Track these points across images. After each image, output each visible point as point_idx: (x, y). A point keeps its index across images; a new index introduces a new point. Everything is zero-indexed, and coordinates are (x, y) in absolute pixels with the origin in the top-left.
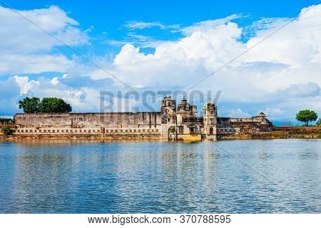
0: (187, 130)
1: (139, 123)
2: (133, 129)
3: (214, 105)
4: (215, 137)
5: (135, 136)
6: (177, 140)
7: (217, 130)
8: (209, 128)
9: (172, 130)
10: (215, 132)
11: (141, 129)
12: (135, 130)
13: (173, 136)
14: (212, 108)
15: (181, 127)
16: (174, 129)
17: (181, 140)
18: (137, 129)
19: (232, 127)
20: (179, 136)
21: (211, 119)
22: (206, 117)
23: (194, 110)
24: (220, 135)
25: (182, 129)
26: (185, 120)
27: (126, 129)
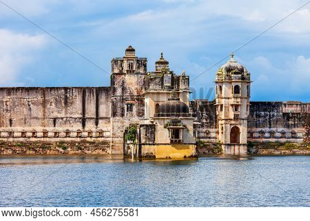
0: (163, 135)
1: (56, 114)
2: (39, 129)
3: (241, 71)
4: (243, 151)
5: (45, 146)
6: (141, 157)
7: (250, 134)
8: (229, 128)
9: (131, 134)
10: (243, 138)
11: (61, 129)
12: (45, 133)
13: (133, 149)
14: (238, 77)
15: (151, 129)
16: (135, 132)
17: (151, 157)
18: (50, 129)
19: (288, 126)
20: (146, 150)
21: (236, 107)
22: (223, 102)
23: (182, 86)
24: (257, 144)
25: (153, 133)
26: (160, 111)
27: (20, 129)
